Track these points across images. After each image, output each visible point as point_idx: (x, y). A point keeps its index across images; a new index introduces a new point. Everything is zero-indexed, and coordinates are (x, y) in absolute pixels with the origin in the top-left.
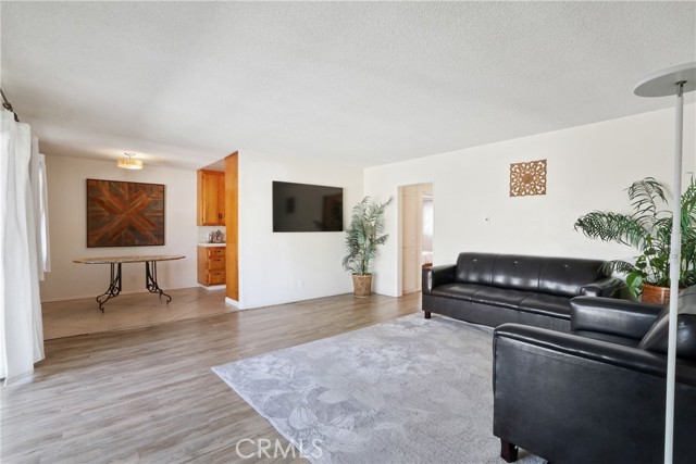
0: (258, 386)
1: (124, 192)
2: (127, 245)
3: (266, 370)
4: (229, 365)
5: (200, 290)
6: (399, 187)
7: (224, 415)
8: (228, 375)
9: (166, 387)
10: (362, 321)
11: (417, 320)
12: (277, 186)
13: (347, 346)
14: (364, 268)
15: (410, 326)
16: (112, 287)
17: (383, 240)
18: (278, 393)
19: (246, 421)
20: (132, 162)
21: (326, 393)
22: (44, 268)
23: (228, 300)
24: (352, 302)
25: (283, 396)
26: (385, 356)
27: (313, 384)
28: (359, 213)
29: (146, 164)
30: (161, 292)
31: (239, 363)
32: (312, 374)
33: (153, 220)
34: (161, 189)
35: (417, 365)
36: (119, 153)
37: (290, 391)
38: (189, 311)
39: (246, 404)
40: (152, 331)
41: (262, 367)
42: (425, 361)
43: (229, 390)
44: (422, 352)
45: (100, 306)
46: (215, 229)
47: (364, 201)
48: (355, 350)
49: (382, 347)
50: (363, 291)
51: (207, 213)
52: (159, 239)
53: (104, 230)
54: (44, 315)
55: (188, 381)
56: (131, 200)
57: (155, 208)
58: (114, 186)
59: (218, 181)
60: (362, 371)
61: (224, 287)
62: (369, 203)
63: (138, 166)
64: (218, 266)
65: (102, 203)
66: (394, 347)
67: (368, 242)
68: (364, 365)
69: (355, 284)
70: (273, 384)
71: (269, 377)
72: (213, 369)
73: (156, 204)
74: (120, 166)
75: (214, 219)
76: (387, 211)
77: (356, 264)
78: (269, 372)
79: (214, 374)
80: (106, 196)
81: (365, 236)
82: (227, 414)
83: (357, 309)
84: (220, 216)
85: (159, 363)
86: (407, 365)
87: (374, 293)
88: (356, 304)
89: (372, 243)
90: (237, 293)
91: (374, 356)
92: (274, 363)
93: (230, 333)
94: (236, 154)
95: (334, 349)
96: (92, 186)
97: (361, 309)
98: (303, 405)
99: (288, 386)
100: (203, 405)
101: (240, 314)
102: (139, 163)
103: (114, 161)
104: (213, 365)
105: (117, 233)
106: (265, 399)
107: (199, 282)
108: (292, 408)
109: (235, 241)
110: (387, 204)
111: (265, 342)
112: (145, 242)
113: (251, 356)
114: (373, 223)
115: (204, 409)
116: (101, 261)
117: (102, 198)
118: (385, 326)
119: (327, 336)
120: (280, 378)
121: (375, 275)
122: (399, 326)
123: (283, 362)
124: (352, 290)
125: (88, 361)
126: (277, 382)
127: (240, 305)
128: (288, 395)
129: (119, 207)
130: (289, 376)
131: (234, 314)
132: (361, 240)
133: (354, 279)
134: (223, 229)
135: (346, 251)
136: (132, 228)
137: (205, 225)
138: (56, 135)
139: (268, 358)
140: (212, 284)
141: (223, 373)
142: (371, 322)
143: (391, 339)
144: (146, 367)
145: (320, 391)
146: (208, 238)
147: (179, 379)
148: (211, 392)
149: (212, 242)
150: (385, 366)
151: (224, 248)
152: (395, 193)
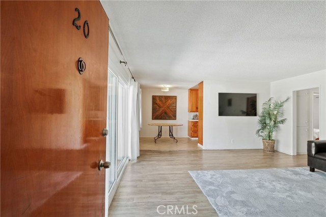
0: (205, 183)
1: (163, 99)
2: (164, 119)
3: (210, 177)
4: (195, 171)
5: (189, 139)
6: (294, 92)
7: (190, 190)
8: (194, 175)
9: (172, 174)
10: (265, 165)
11: (303, 171)
12: (221, 95)
13: (252, 176)
14: (269, 137)
15: (296, 174)
16: (159, 135)
17: (282, 122)
18: (213, 188)
19: (198, 195)
20: (165, 88)
21: (235, 194)
22: (141, 126)
23: (198, 144)
24: (262, 154)
25: (215, 190)
26: (274, 186)
27: (230, 188)
28: (267, 107)
29: (170, 89)
30: (174, 138)
31: (199, 171)
32: (230, 184)
33: (172, 110)
34: (175, 98)
35: (295, 196)
36: (162, 86)
37: (218, 188)
38: (184, 147)
39: (199, 188)
40: (171, 153)
41: (208, 175)
42: (301, 195)
43: (194, 181)
44: (300, 190)
45: (155, 141)
46: (195, 113)
47: (270, 100)
48: (257, 179)
49: (273, 181)
50: (269, 149)
51: (192, 107)
52: (174, 117)
53: (157, 113)
54: (140, 142)
55: (179, 174)
56: (165, 102)
57: (173, 105)
58: (160, 97)
59: (196, 93)
60: (258, 190)
61: (197, 139)
62: (273, 101)
63: (167, 90)
64: (196, 129)
65: (156, 104)
66: (282, 182)
67: (272, 123)
68: (260, 187)
69: (264, 145)
70: (211, 184)
71: (210, 180)
72: (189, 171)
73: (173, 103)
74: (162, 90)
75: (194, 109)
76: (285, 105)
77: (265, 133)
78: (211, 178)
79: (189, 173)
80: (158, 101)
81: (271, 119)
82: (192, 190)
83: (264, 158)
84: (197, 108)
85: (171, 165)
86: (287, 194)
87: (277, 151)
88: (264, 156)
89: (275, 123)
90: (202, 142)
91: (267, 184)
92: (214, 175)
93: (198, 158)
94: (202, 82)
95: (244, 176)
96: (154, 98)
97: (267, 158)
98: (223, 196)
99: (218, 186)
100: (183, 184)
101: (203, 151)
102: (168, 89)
103: (160, 89)
104: (189, 170)
105: (161, 115)
106: (207, 189)
107: (188, 135)
108: (218, 196)
109: (202, 119)
110: (286, 101)
111: (211, 165)
112: (170, 118)
113: (205, 170)
114: (275, 112)
115: (184, 185)
116: (156, 125)
117: (157, 102)
118: (279, 170)
119: (242, 168)
120: (215, 182)
121: (278, 141)
122: (289, 172)
123: (218, 176)
124: (262, 147)
125: (150, 159)
126: (213, 183)
127: (203, 147)
128: (217, 190)
129: (161, 105)
130: (219, 182)
131: (201, 151)
132: (268, 121)
133: (263, 142)
134: (197, 113)
135: (259, 127)
136: (166, 113)
137: (191, 112)
138: (145, 82)
139: (211, 172)
140: (193, 137)
141: (193, 174)
142: (270, 166)
143: (281, 178)
144: (166, 165)
145: (232, 192)
146: (192, 117)
147: (177, 172)
148: (187, 180)
149: (194, 119)
150: (273, 191)
151: (198, 122)
152: (291, 95)
